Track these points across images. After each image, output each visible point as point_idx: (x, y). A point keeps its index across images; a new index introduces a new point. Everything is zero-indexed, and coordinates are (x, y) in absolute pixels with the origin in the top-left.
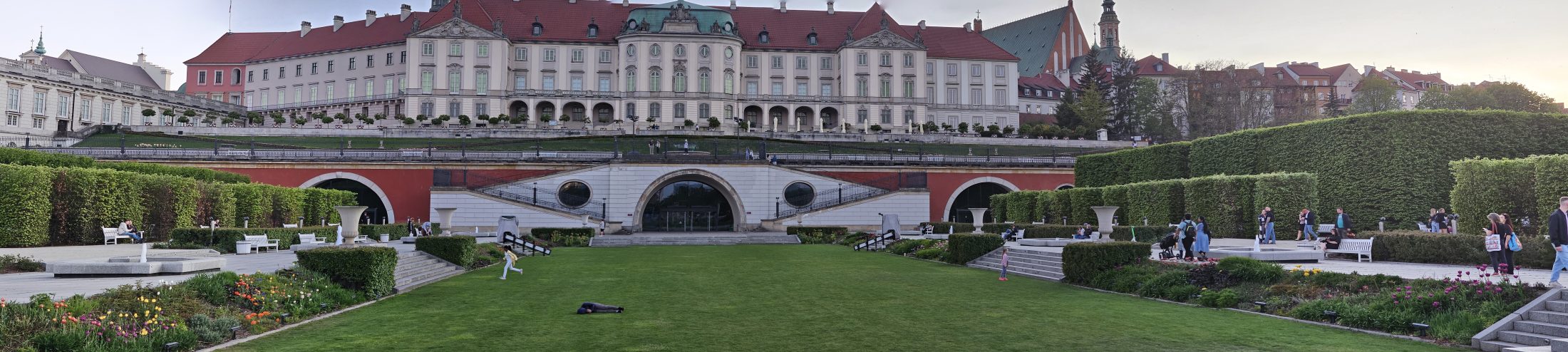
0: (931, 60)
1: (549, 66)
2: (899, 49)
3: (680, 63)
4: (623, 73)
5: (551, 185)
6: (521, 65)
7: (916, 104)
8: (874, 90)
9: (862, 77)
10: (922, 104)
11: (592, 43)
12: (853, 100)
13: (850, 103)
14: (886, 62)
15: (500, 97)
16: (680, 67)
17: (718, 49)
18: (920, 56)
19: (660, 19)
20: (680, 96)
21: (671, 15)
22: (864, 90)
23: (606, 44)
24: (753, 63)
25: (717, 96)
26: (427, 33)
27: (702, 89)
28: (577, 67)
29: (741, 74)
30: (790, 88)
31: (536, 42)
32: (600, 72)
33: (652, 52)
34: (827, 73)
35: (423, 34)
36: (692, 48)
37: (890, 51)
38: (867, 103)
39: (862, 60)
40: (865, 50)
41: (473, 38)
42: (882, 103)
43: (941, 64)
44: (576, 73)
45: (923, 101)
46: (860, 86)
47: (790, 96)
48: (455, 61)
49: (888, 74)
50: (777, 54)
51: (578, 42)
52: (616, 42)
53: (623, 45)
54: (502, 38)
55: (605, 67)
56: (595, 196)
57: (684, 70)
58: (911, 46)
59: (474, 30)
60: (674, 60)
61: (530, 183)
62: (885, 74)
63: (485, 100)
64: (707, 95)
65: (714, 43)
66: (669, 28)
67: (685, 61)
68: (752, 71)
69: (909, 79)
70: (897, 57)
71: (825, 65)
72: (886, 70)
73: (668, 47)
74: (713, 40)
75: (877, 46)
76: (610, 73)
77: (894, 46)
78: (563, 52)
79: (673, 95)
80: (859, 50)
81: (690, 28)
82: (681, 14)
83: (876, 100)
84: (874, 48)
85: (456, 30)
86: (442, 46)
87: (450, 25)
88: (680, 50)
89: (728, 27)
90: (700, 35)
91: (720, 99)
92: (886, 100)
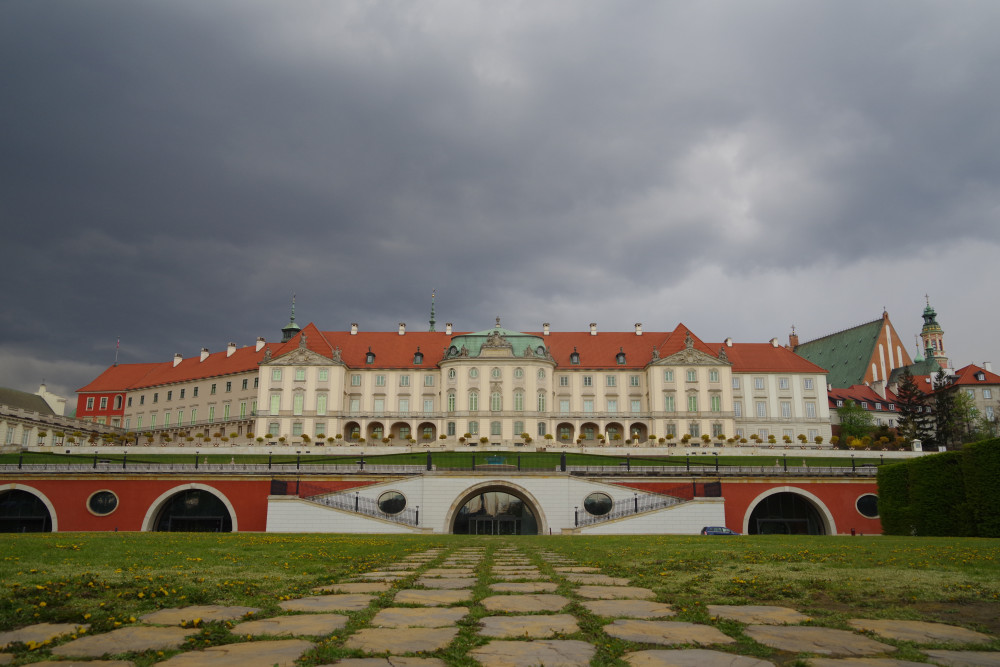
0: (736, 376)
1: (380, 390)
2: (704, 365)
3: (496, 384)
4: (445, 395)
5: (372, 494)
6: (355, 390)
7: (723, 418)
8: (682, 404)
9: (669, 393)
10: (729, 418)
11: (418, 369)
12: (662, 415)
13: (659, 417)
14: (692, 380)
15: (337, 417)
16: (496, 387)
17: (531, 371)
18: (725, 372)
19: (479, 345)
20: (496, 413)
21: (488, 341)
22: (672, 406)
23: (430, 369)
24: (564, 382)
25: (530, 414)
26: (277, 361)
27: (517, 408)
28: (404, 390)
29: (554, 393)
30: (600, 405)
31: (369, 369)
32: (424, 395)
33: (470, 376)
34: (635, 390)
35: (273, 362)
36: (508, 371)
37: (695, 368)
38: (675, 418)
39: (669, 377)
40: (671, 368)
41: (315, 365)
42: (689, 417)
43: (747, 379)
44: (404, 396)
45: (730, 415)
46: (668, 401)
47: (601, 413)
48: (299, 385)
49: (695, 390)
50: (588, 374)
51: (405, 369)
52: (439, 368)
53: (445, 370)
54: (340, 364)
55: (429, 390)
56: (410, 504)
57: (500, 391)
59: (317, 358)
60: (491, 382)
61: (353, 493)
62: (691, 390)
63: (323, 420)
64: (521, 413)
65: (526, 365)
66: (486, 353)
67: (501, 382)
68: (564, 390)
69: (715, 393)
70: (703, 373)
71: (634, 383)
72: (692, 386)
73: (485, 371)
74: (526, 363)
75: (682, 363)
76: (433, 395)
77: (699, 363)
78: (393, 378)
79: (490, 414)
80: (665, 368)
81: (505, 353)
82: (497, 341)
83: (684, 415)
84: (681, 365)
85: (301, 358)
86: (289, 373)
87: (297, 353)
88: (496, 372)
89: (541, 352)
90: (515, 359)
91: (534, 417)
92: (694, 414)
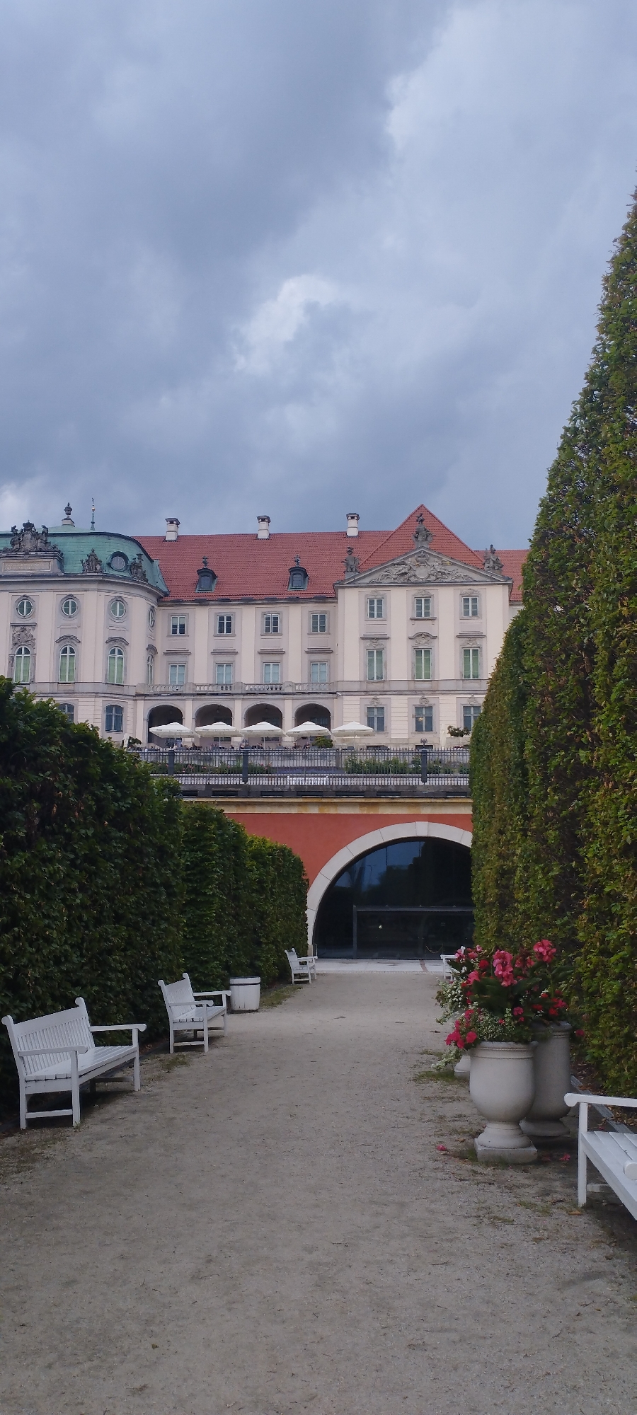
2: (450, 585)
3: (23, 630)
8: (399, 665)
9: (375, 647)
12: (356, 687)
13: (349, 693)
14: (423, 611)
16: (23, 634)
17: (94, 602)
18: (496, 598)
21: (13, 544)
22: (379, 668)
24: (177, 627)
25: (90, 688)
27: (63, 677)
29: (152, 649)
30: (246, 671)
34: (316, 642)
36: (47, 602)
37: (431, 590)
38: (384, 692)
39: (375, 609)
40: (381, 591)
42: (415, 692)
46: (371, 661)
49: (427, 635)
50: (225, 610)
57: (31, 641)
58: (476, 577)
60: (12, 625)
62: (420, 635)
64: (70, 687)
65: (86, 590)
66: (5, 568)
67: (33, 625)
68: (177, 643)
69: (472, 643)
70: (446, 601)
71: (317, 626)
72: (423, 627)
74: (85, 586)
75: (406, 580)
77: (439, 580)
80: (368, 591)
81: (45, 566)
82: (27, 543)
83: (404, 687)
84: (401, 586)
88: (24, 607)
89: (121, 564)
90: (62, 578)
91: (96, 694)
92: (426, 686)
